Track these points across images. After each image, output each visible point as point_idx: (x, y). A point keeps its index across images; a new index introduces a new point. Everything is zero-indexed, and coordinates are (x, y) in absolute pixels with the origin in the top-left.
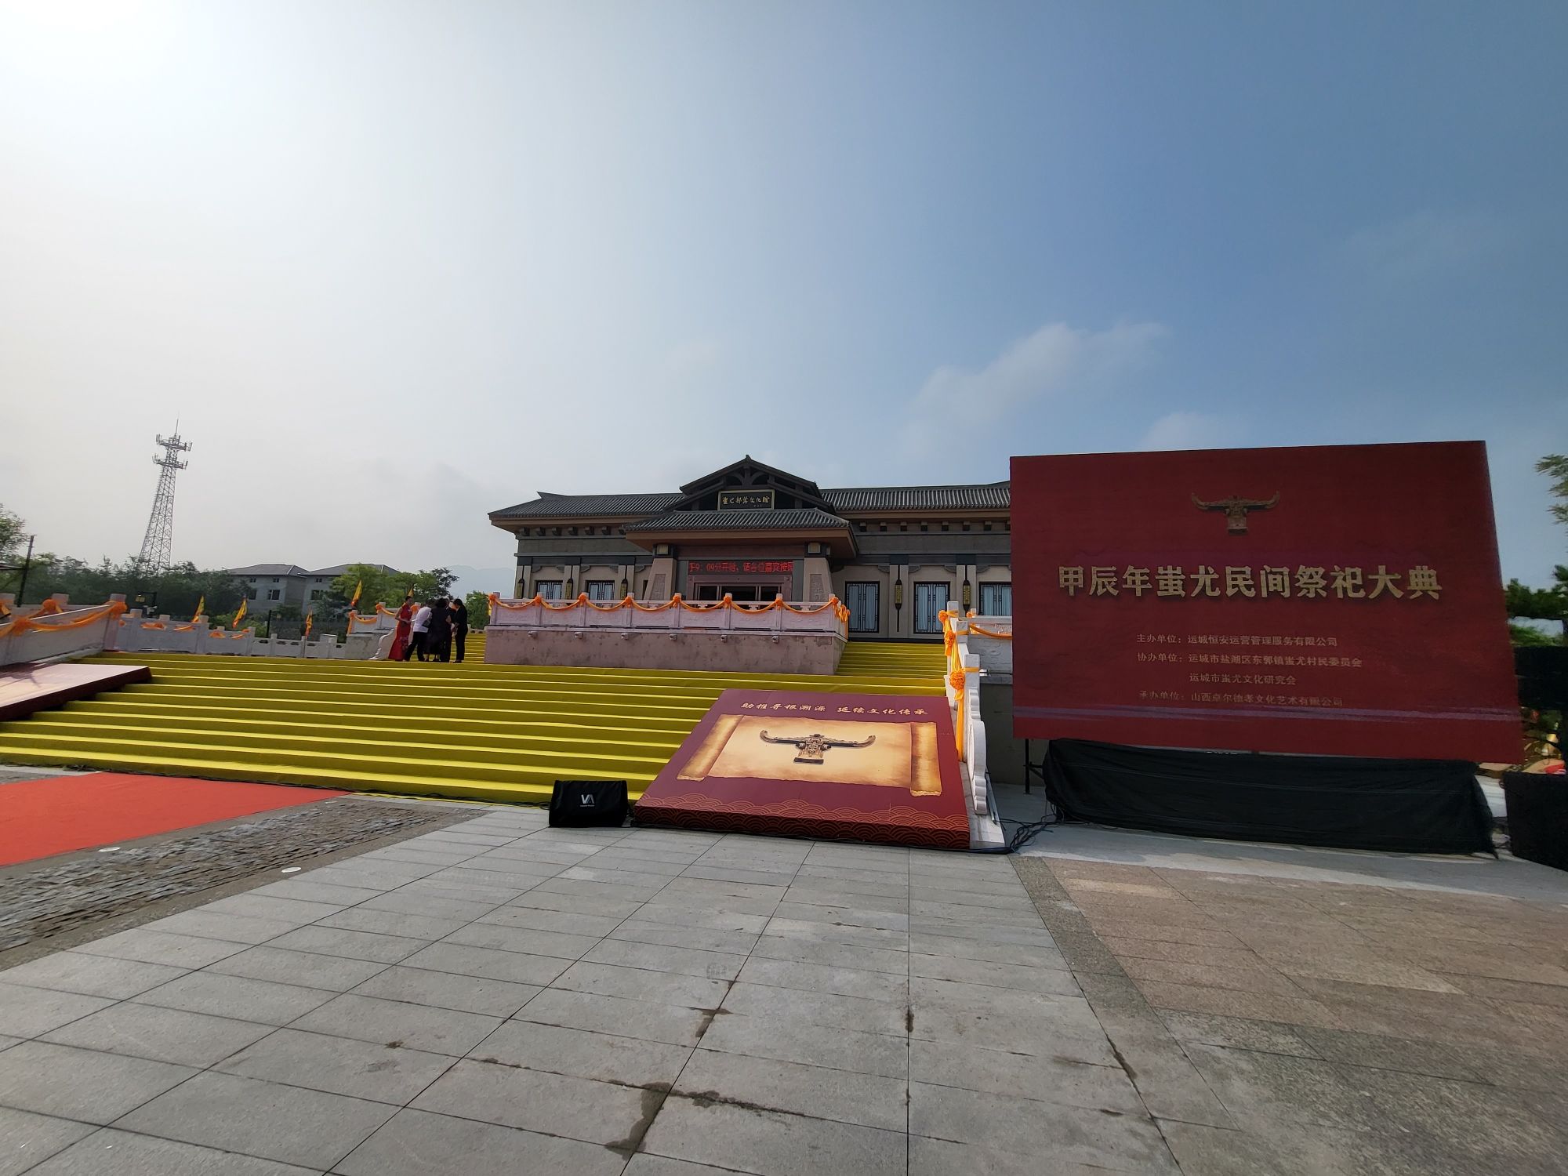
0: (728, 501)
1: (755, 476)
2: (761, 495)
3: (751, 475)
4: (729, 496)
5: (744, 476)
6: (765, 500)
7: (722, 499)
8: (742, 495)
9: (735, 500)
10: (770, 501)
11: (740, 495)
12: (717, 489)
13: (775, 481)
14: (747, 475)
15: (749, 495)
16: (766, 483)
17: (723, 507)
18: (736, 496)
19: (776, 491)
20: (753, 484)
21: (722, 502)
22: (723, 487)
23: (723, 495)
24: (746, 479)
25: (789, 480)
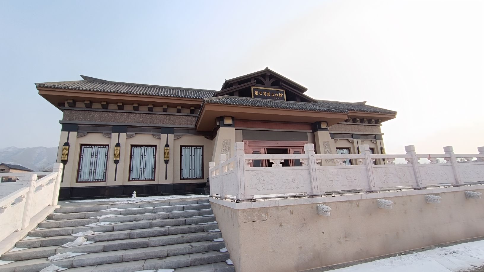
0: (258, 93)
1: (272, 81)
2: (278, 92)
3: (270, 80)
4: (259, 90)
5: (265, 79)
6: (281, 95)
7: (254, 92)
8: (266, 91)
9: (262, 93)
10: (283, 96)
12: (251, 85)
13: (285, 84)
14: (267, 79)
15: (271, 92)
16: (279, 85)
17: (255, 97)
18: (263, 91)
19: (286, 90)
20: (272, 85)
21: (254, 94)
22: (254, 84)
23: (254, 90)
24: (267, 81)
25: (293, 84)
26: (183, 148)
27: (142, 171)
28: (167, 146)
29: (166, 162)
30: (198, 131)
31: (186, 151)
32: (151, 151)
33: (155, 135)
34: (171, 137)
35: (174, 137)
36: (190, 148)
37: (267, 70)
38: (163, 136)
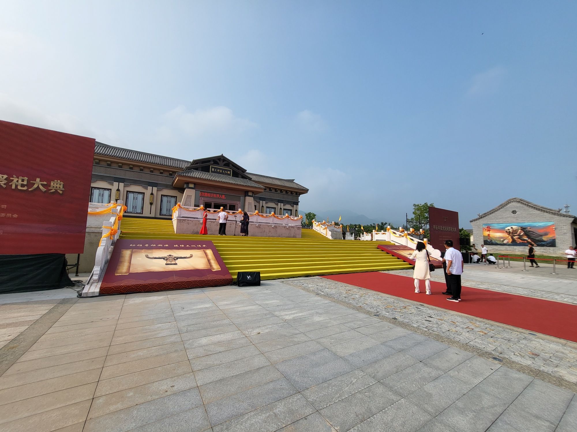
0: (214, 170)
1: (225, 162)
2: (227, 170)
3: (223, 162)
4: (215, 168)
5: (220, 161)
9: (217, 170)
10: (230, 173)
11: (219, 169)
12: (210, 165)
13: (232, 166)
15: (223, 170)
16: (229, 166)
17: (212, 172)
18: (217, 168)
19: (233, 170)
20: (224, 165)
21: (212, 170)
22: (212, 164)
23: (212, 167)
24: (221, 163)
25: (237, 167)
26: (163, 196)
27: (134, 207)
28: (152, 194)
29: (151, 204)
30: (174, 187)
31: (165, 199)
32: (140, 196)
33: (144, 187)
34: (155, 189)
35: (157, 189)
36: (168, 197)
37: (222, 156)
38: (150, 188)
